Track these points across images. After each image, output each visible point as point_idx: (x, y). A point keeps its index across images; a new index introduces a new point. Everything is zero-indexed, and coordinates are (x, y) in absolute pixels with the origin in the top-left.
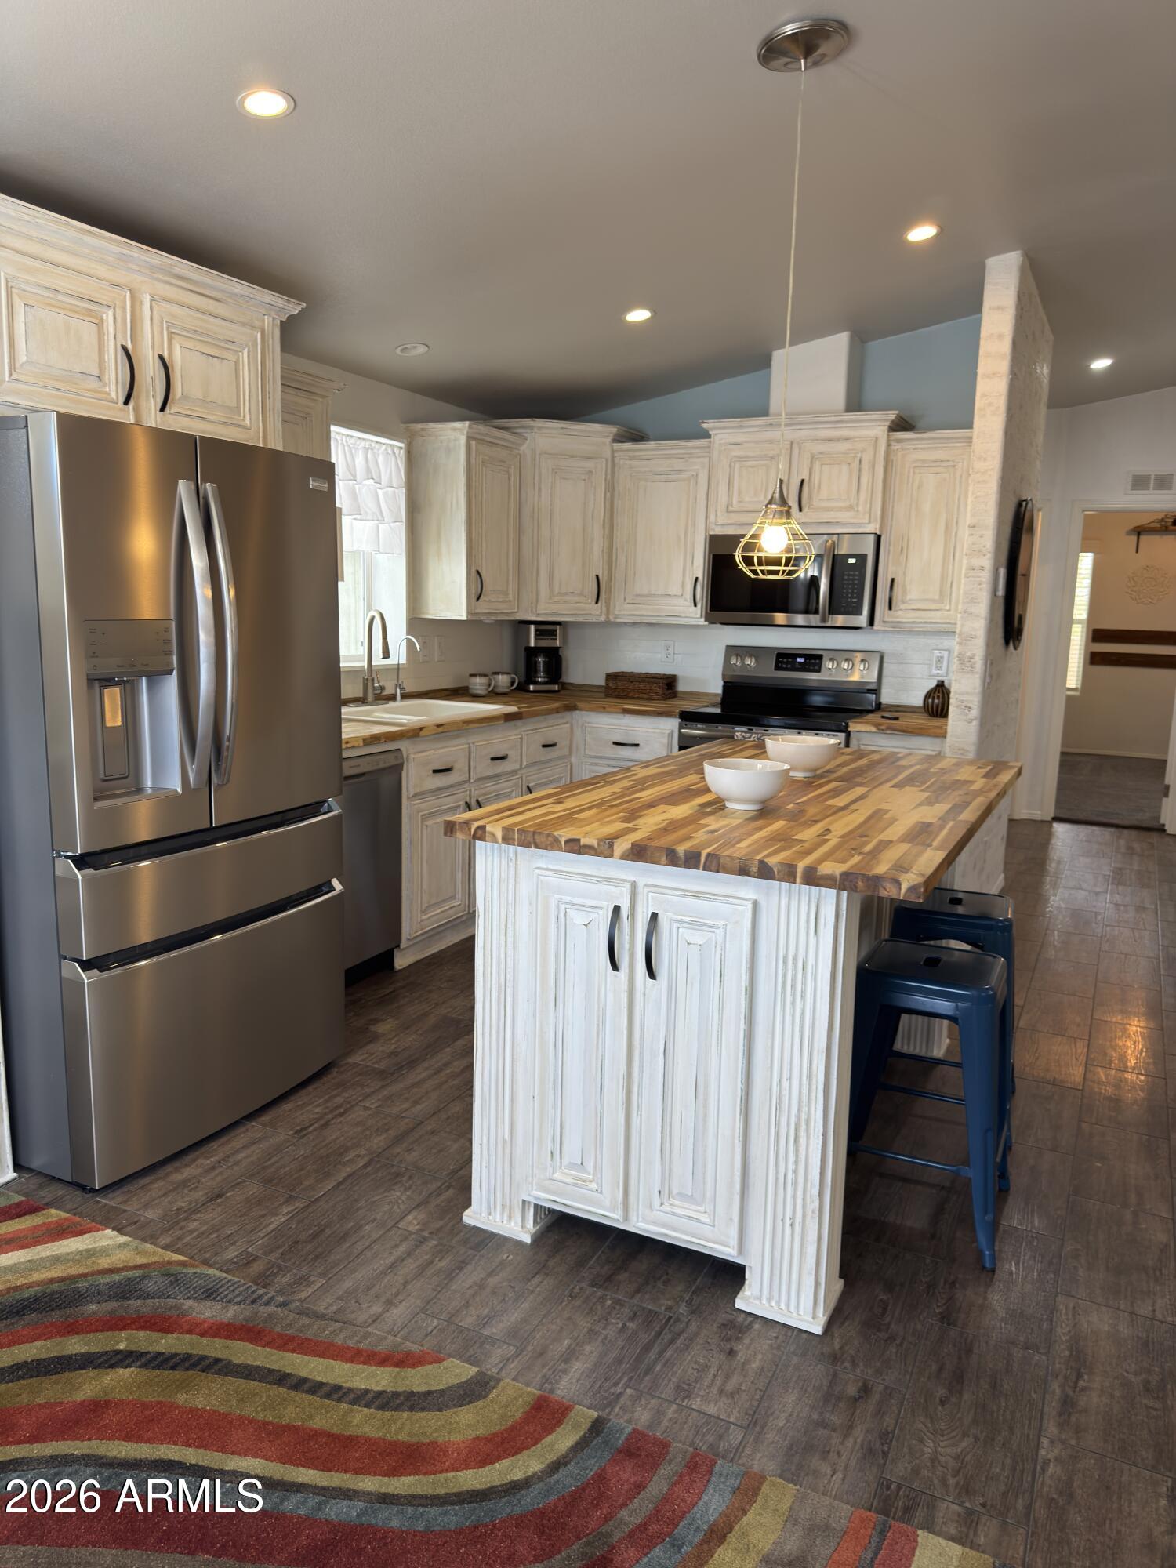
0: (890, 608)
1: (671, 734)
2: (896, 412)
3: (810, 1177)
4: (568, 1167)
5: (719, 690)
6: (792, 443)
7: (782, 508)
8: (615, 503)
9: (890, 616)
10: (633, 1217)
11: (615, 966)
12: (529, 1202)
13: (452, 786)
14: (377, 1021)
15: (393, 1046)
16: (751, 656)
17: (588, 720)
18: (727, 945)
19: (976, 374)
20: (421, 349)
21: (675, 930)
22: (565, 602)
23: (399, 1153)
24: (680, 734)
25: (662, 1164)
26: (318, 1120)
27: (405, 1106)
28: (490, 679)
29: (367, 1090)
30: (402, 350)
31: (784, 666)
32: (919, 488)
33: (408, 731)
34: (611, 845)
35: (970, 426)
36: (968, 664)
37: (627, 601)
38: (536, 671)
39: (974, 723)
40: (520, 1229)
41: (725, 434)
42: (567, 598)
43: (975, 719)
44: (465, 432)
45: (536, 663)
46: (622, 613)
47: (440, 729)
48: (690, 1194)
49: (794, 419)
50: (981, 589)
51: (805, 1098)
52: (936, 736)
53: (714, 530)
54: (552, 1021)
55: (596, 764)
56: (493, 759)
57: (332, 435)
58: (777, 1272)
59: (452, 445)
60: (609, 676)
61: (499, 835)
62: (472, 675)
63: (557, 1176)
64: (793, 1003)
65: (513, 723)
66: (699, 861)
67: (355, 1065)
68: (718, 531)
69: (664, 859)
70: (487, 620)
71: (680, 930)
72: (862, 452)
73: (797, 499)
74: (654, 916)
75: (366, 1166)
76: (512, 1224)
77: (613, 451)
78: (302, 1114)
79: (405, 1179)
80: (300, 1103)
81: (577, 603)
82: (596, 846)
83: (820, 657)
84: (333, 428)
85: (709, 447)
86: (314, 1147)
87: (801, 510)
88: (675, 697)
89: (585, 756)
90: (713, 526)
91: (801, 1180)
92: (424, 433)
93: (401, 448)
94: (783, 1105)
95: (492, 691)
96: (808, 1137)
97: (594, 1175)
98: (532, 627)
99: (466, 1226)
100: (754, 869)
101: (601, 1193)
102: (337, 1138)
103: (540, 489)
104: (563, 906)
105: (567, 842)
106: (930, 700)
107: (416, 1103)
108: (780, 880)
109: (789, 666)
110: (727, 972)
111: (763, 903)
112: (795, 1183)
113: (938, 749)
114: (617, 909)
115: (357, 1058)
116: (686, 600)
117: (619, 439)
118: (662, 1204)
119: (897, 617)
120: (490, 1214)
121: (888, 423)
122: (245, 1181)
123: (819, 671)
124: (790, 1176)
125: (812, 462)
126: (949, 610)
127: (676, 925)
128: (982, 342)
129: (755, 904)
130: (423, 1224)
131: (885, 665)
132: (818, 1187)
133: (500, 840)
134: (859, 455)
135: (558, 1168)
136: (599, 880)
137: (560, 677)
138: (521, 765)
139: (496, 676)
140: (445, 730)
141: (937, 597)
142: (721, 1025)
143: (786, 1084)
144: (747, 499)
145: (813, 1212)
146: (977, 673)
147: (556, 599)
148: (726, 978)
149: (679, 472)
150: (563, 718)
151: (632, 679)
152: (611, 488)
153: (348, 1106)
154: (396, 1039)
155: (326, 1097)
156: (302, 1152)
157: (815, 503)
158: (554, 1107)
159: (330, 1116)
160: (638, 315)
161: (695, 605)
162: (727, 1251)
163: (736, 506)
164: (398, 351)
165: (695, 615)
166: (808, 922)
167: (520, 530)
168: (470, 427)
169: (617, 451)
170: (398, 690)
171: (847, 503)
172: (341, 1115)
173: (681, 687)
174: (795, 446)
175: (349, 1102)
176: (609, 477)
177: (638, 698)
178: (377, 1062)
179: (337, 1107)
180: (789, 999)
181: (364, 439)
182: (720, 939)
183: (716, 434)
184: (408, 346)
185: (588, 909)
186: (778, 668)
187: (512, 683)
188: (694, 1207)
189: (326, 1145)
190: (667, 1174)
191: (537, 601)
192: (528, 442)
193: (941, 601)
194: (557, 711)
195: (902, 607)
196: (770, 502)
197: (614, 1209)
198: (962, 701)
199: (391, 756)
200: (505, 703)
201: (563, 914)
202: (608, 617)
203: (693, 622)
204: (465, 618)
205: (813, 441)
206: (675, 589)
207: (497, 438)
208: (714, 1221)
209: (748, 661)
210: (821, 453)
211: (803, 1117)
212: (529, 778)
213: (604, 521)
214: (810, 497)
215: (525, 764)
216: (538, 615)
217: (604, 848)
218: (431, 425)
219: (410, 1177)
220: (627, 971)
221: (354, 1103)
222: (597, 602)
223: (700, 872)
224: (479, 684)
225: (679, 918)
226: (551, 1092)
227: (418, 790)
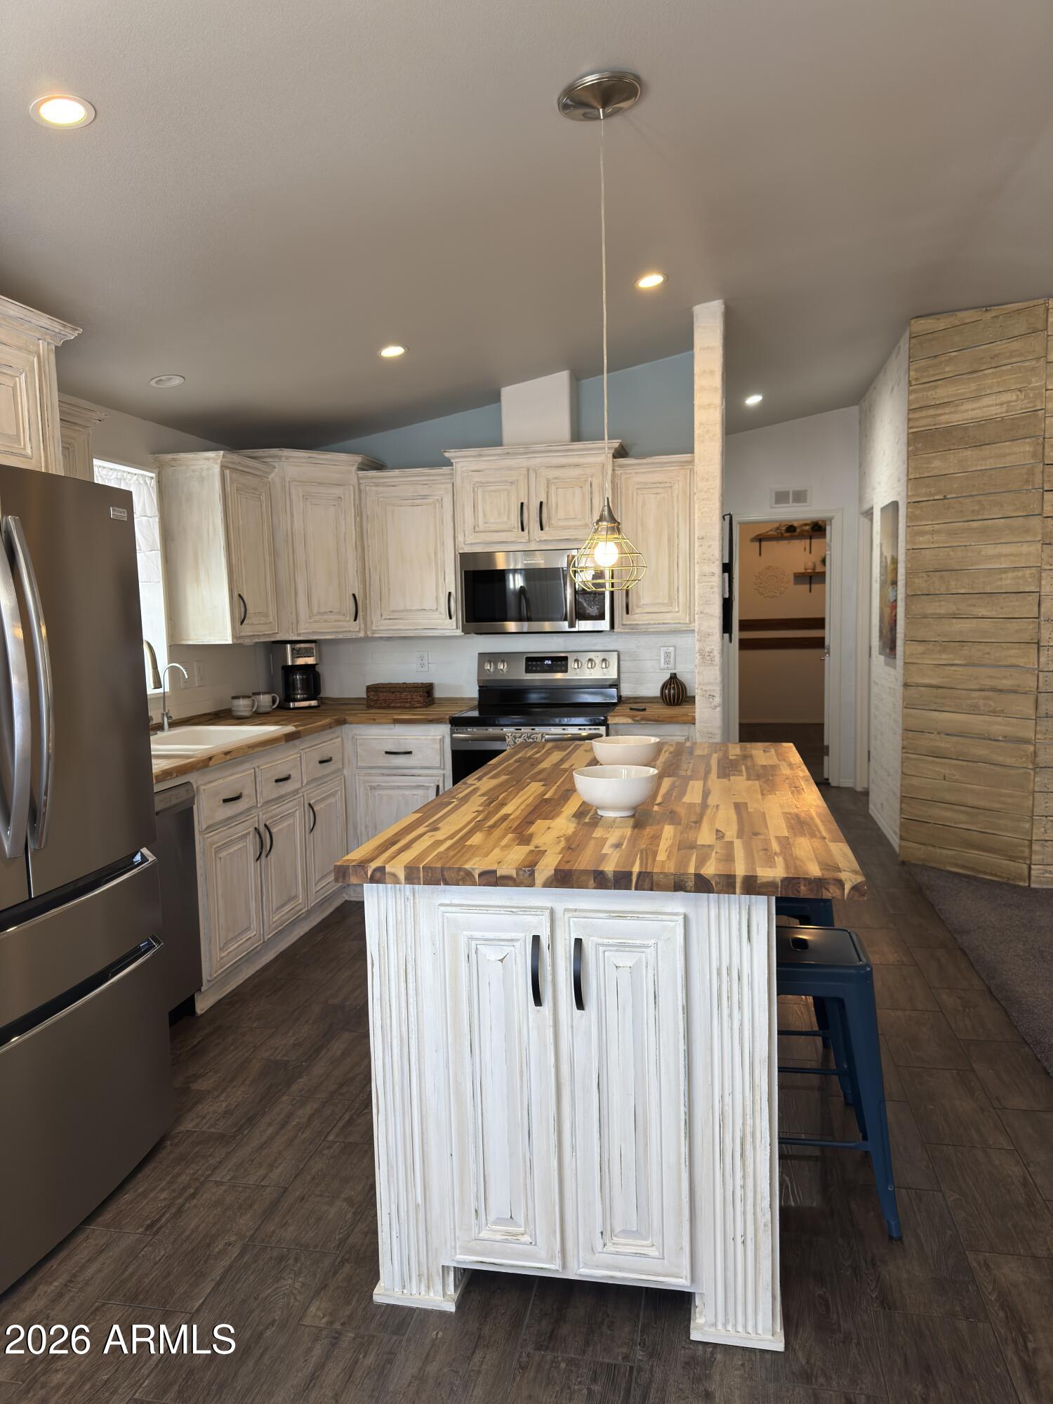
0: (628, 613)
1: (442, 740)
2: (620, 441)
3: (759, 1189)
4: (496, 1223)
5: (475, 694)
6: (528, 470)
7: (613, 525)
8: (365, 527)
9: (628, 620)
10: (572, 1262)
11: (538, 1000)
12: (448, 1267)
13: (241, 813)
14: (196, 1077)
15: (224, 1104)
16: (503, 661)
17: (357, 733)
18: (660, 964)
19: (693, 405)
20: (177, 381)
21: (601, 954)
22: (325, 621)
23: (274, 1232)
24: (453, 740)
25: (602, 1204)
26: (168, 1207)
27: (262, 1172)
28: (253, 701)
29: (212, 1161)
30: (157, 382)
31: (534, 668)
32: (642, 507)
33: (198, 762)
34: (532, 873)
35: (691, 451)
36: (708, 658)
37: (384, 617)
38: (294, 688)
39: (718, 709)
40: (442, 1299)
41: (465, 462)
42: (325, 617)
43: (719, 705)
44: (219, 461)
45: (294, 681)
46: (380, 628)
47: (228, 757)
48: (635, 1229)
49: (527, 448)
50: (713, 592)
51: (749, 1111)
52: (685, 723)
53: (463, 549)
54: (468, 1070)
55: (370, 775)
56: (277, 781)
57: (96, 469)
58: (731, 1295)
59: (205, 473)
60: (369, 689)
61: (402, 876)
62: (234, 698)
63: (484, 1234)
64: (731, 1016)
65: (291, 743)
66: (631, 881)
67: (190, 1133)
68: (467, 550)
69: (592, 882)
70: (248, 642)
71: (606, 953)
72: (592, 476)
73: (538, 519)
74: (578, 942)
75: (241, 1255)
76: (432, 1294)
77: (359, 479)
78: (147, 1203)
79: (291, 1261)
80: (140, 1190)
81: (336, 621)
82: (515, 876)
83: (566, 659)
84: (96, 462)
85: (452, 474)
86: (175, 1240)
87: (542, 529)
88: (433, 703)
89: (358, 768)
90: (463, 546)
91: (750, 1195)
92: (173, 463)
93: (152, 478)
94: (726, 1121)
95: (255, 712)
96: (754, 1148)
97: (525, 1227)
98: (289, 646)
99: (380, 1306)
100: (691, 884)
101: (535, 1245)
102: (197, 1227)
103: (292, 515)
104: (473, 943)
105: (481, 875)
106: (667, 691)
107: (271, 1167)
108: (719, 893)
109: (538, 669)
110: (661, 993)
111: (692, 916)
112: (744, 1199)
113: (687, 734)
114: (536, 939)
115: (188, 1125)
116: (441, 613)
117: (362, 468)
118: (605, 1245)
119: (635, 620)
120: (404, 1287)
121: (612, 451)
122: (104, 1304)
123: (566, 671)
124: (739, 1192)
125: (548, 487)
126: (678, 612)
127: (601, 949)
128: (696, 378)
129: (686, 918)
130: (331, 1314)
131: (622, 662)
132: (769, 1199)
133: (403, 881)
134: (590, 479)
135: (483, 1226)
136: (512, 910)
137: (319, 693)
138: (302, 783)
139: (258, 697)
140: (233, 757)
141: (666, 601)
142: (658, 1048)
143: (728, 1099)
144: (492, 520)
145: (765, 1225)
146: (717, 665)
147: (317, 618)
148: (661, 999)
149: (425, 497)
150: (334, 732)
151: (392, 690)
152: (359, 513)
153: (198, 1184)
154: (224, 1095)
155: (168, 1178)
156: (162, 1253)
157: (553, 522)
158: (477, 1163)
159: (180, 1201)
160: (392, 352)
161: (451, 618)
162: (680, 1282)
163: (482, 526)
164: (153, 383)
165: (452, 627)
166: (740, 930)
167: (275, 554)
168: (224, 456)
169: (362, 478)
170: (166, 719)
171: (582, 523)
172: (193, 1196)
173: (438, 694)
174: (531, 471)
175: (197, 1179)
176: (357, 502)
177: (400, 707)
178: (212, 1126)
179: (185, 1189)
180: (726, 1012)
181: (115, 470)
182: (652, 960)
183: (457, 462)
184: (163, 378)
185: (503, 943)
186: (528, 671)
187: (274, 702)
188: (639, 1242)
189: (188, 1238)
190: (608, 1212)
191: (298, 621)
192: (276, 470)
193: (670, 604)
194: (330, 726)
195: (638, 611)
196: (601, 519)
197: (551, 1259)
198: (705, 691)
199: (182, 791)
200: (276, 723)
201: (474, 951)
202: (366, 633)
203: (448, 633)
204: (230, 642)
205: (547, 467)
206: (429, 604)
207: (248, 467)
208: (663, 1253)
209: (501, 666)
210: (555, 478)
211: (748, 1130)
212: (309, 795)
213: (356, 543)
214: (549, 518)
215: (305, 782)
216: (299, 635)
217: (524, 877)
218: (182, 455)
219: (296, 1260)
220: (551, 1004)
221: (203, 1179)
222: (355, 620)
223: (633, 892)
224: (242, 706)
225: (606, 941)
226: (472, 1146)
227: (210, 822)
